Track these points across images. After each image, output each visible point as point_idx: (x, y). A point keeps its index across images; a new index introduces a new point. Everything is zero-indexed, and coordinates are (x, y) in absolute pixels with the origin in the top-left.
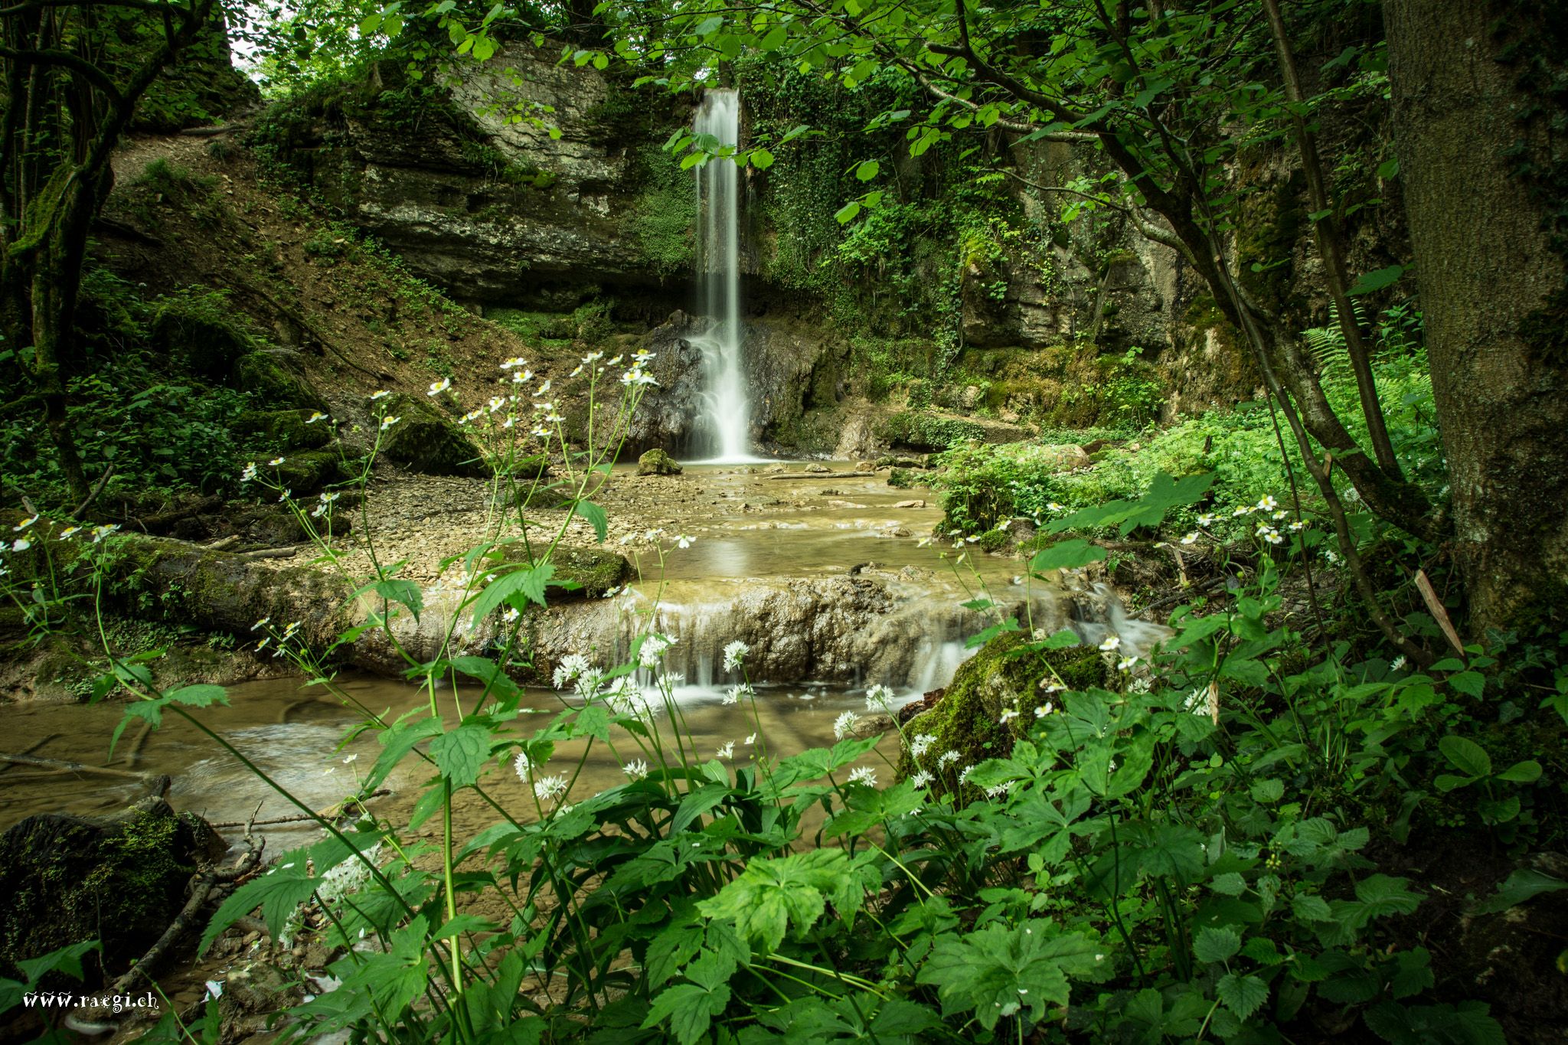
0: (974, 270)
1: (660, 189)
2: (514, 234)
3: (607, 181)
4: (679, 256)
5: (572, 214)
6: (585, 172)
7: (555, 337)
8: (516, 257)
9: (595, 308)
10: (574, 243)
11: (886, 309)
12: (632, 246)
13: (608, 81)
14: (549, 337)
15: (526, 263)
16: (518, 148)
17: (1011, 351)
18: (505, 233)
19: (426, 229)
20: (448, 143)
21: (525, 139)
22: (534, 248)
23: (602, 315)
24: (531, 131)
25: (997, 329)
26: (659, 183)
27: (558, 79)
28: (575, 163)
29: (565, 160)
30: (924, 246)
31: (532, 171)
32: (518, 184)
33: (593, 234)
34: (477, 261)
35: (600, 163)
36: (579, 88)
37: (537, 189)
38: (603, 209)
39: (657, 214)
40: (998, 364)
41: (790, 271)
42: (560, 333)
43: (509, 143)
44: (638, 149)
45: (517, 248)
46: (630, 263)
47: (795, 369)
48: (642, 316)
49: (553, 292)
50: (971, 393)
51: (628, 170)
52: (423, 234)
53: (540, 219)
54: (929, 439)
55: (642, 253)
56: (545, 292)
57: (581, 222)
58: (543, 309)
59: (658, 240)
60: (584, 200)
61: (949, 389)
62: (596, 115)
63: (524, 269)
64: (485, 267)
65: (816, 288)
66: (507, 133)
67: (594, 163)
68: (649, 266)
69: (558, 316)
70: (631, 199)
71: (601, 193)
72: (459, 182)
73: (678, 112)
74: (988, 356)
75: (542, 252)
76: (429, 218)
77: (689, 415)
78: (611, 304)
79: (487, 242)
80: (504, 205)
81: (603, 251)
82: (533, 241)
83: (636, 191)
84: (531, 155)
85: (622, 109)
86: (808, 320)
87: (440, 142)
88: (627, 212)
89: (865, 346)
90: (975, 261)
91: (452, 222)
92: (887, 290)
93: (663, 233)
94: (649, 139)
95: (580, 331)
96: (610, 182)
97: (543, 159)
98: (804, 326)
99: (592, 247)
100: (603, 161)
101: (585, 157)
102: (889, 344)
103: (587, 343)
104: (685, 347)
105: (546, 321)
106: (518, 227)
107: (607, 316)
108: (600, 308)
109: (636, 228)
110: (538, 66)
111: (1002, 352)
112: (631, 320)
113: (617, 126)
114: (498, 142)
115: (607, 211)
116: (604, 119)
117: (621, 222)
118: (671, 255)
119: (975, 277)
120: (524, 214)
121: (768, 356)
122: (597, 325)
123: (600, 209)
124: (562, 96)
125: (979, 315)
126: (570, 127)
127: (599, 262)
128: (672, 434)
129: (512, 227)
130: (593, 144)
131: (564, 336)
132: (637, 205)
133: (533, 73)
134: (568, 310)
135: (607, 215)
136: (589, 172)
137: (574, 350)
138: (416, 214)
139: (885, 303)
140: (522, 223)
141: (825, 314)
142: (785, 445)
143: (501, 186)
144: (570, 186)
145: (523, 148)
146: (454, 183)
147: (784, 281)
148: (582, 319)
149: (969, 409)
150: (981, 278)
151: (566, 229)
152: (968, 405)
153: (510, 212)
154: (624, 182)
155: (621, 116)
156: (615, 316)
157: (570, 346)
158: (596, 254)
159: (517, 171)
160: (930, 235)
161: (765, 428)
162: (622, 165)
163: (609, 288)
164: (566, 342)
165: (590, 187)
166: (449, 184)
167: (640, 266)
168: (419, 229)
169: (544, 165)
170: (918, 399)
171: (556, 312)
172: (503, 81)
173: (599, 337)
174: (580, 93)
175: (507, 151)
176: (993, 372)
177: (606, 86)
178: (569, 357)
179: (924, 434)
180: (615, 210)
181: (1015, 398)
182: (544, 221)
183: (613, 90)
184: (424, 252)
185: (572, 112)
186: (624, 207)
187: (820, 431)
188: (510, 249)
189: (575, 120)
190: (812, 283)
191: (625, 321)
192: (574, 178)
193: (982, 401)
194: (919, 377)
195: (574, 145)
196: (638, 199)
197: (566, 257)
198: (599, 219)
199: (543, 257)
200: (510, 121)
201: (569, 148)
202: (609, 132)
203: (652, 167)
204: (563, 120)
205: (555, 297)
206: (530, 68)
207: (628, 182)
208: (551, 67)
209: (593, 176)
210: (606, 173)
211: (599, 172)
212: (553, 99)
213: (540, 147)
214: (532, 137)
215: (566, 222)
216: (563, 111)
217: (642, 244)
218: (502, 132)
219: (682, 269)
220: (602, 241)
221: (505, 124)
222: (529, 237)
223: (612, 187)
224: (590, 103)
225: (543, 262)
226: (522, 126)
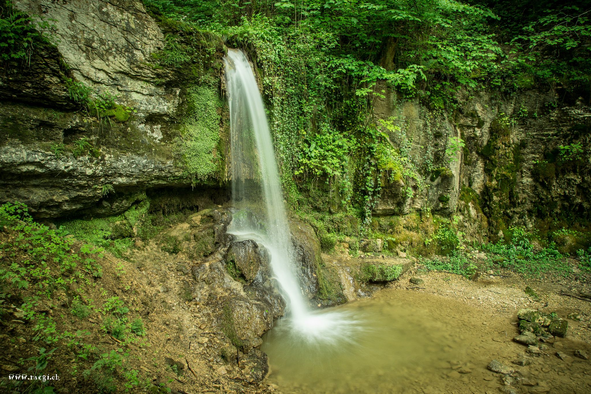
0: (400, 182)
1: (197, 120)
2: (104, 164)
3: (164, 114)
5: (142, 143)
6: (150, 107)
7: (115, 239)
8: (103, 183)
9: (141, 210)
10: (144, 166)
12: (180, 165)
13: (165, 32)
14: (113, 240)
15: (109, 186)
16: (95, 82)
18: (97, 163)
19: (31, 168)
20: (55, 79)
21: (102, 76)
22: (116, 173)
23: (145, 214)
24: (106, 68)
25: (396, 209)
26: (198, 116)
27: (128, 24)
28: (144, 99)
29: (135, 96)
31: (111, 105)
34: (67, 189)
35: (161, 100)
36: (144, 35)
37: (118, 122)
38: (158, 135)
39: (196, 140)
40: (389, 225)
43: (88, 78)
44: (188, 90)
45: (104, 176)
46: (175, 176)
49: (112, 203)
50: (379, 243)
51: (180, 105)
52: (28, 172)
53: (121, 148)
55: (185, 169)
59: (196, 158)
60: (147, 130)
62: (159, 60)
64: (74, 194)
66: (86, 68)
67: (157, 100)
68: (187, 178)
69: (114, 220)
70: (178, 128)
71: (158, 123)
72: (56, 116)
74: (383, 222)
75: (121, 175)
76: (38, 158)
78: (149, 205)
79: (83, 174)
80: (93, 138)
81: (161, 170)
82: (116, 168)
83: (182, 122)
84: (107, 91)
85: (183, 58)
87: (48, 78)
88: (176, 138)
90: (401, 178)
91: (57, 159)
93: (199, 154)
94: (197, 83)
95: (135, 230)
96: (167, 115)
97: (117, 94)
99: (155, 168)
100: (164, 99)
101: (151, 95)
104: (256, 246)
105: (108, 228)
106: (107, 157)
107: (147, 214)
108: (143, 210)
109: (183, 151)
111: (392, 220)
113: (178, 72)
114: (77, 75)
115: (161, 137)
117: (173, 146)
119: (401, 186)
120: (110, 145)
123: (155, 135)
124: (131, 39)
125: (393, 204)
127: (156, 178)
129: (103, 159)
130: (158, 85)
131: (121, 237)
132: (182, 133)
135: (161, 141)
136: (154, 107)
138: (24, 154)
140: (109, 153)
143: (90, 120)
144: (140, 118)
145: (99, 83)
146: (50, 118)
149: (380, 252)
151: (139, 155)
152: (380, 250)
153: (99, 144)
154: (176, 115)
155: (183, 64)
156: (151, 213)
158: (156, 173)
159: (99, 105)
162: (176, 102)
164: (128, 242)
165: (152, 119)
166: (46, 119)
167: (181, 178)
168: (24, 169)
169: (120, 100)
170: (355, 250)
172: (81, 18)
174: (145, 39)
175: (86, 85)
177: (162, 36)
180: (168, 137)
181: (402, 244)
182: (124, 149)
183: (172, 42)
184: (16, 187)
185: (138, 54)
186: (175, 135)
188: (100, 177)
189: (142, 62)
192: (143, 111)
193: (386, 247)
194: (349, 235)
195: (142, 84)
196: (183, 128)
197: (137, 178)
198: (157, 144)
199: (120, 180)
200: (88, 58)
201: (137, 85)
202: (171, 76)
203: (196, 104)
204: (132, 61)
205: (114, 207)
206: (104, 10)
207: (178, 116)
208: (122, 13)
209: (156, 110)
210: (166, 107)
211: (161, 107)
212: (124, 41)
213: (115, 84)
214: (107, 73)
215: (139, 149)
216: (132, 53)
217: (186, 163)
218: (81, 67)
219: (210, 178)
220: (163, 163)
221: (83, 59)
222: (114, 165)
223: (167, 119)
224: (152, 49)
225: (120, 184)
226: (98, 63)
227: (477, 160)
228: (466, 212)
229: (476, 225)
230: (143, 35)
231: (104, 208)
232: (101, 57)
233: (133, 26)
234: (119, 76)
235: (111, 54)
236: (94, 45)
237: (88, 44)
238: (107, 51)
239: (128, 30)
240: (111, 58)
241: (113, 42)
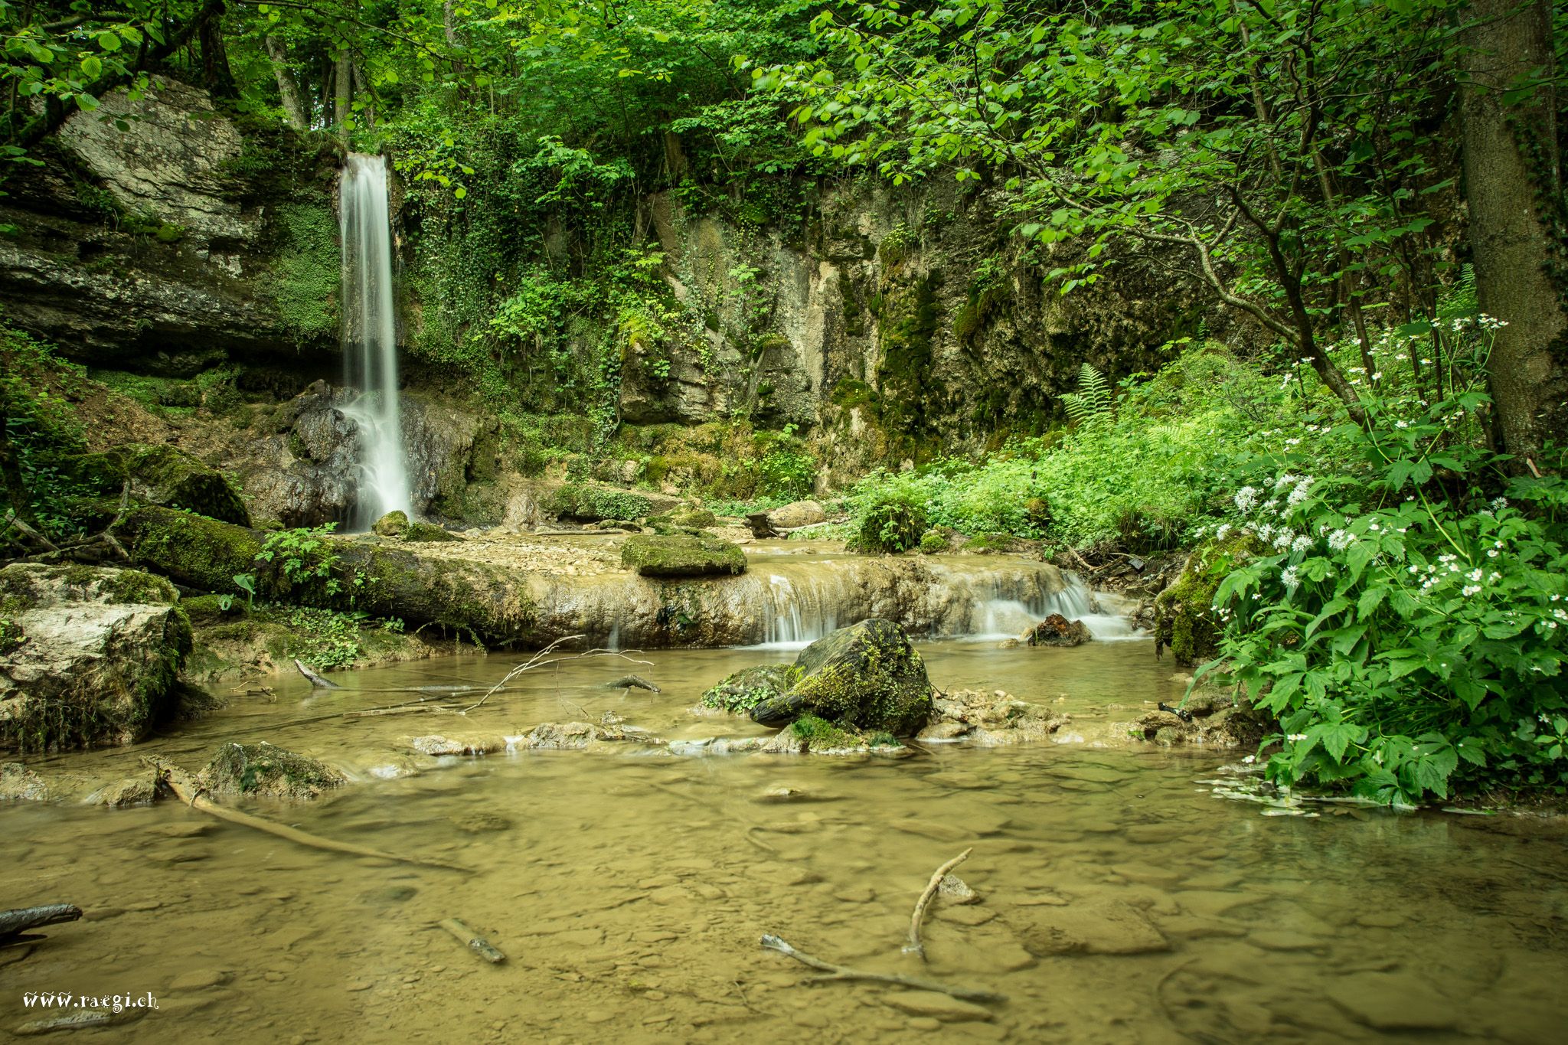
0: (638, 348)
1: (299, 252)
2: (134, 290)
3: (241, 240)
4: (318, 324)
5: (201, 273)
6: (216, 229)
7: (173, 404)
8: (136, 314)
9: (221, 375)
10: (203, 303)
11: (540, 385)
12: (267, 310)
13: (243, 134)
14: (168, 405)
15: (147, 322)
16: (137, 195)
17: (669, 426)
18: (124, 287)
19: (28, 276)
20: (59, 181)
21: (146, 187)
22: (157, 306)
23: (228, 382)
24: (153, 178)
25: (657, 405)
26: (299, 246)
27: (186, 125)
28: (206, 217)
29: (193, 213)
30: (578, 324)
31: (155, 222)
32: (139, 235)
33: (225, 294)
34: (88, 316)
35: (233, 220)
36: (210, 137)
37: (162, 242)
38: (235, 268)
39: (296, 278)
40: (656, 439)
41: (438, 344)
42: (179, 400)
43: (126, 189)
44: (278, 209)
45: (137, 305)
46: (263, 328)
47: (457, 442)
48: (270, 386)
49: (172, 356)
50: (630, 468)
51: (265, 230)
52: (24, 280)
53: (165, 275)
54: (599, 511)
55: (279, 319)
56: (162, 355)
57: (212, 281)
58: (158, 374)
59: (296, 305)
60: (213, 259)
61: (608, 464)
62: (230, 168)
63: (146, 328)
64: (97, 324)
65: (465, 362)
66: (125, 177)
67: (227, 220)
68: (285, 333)
69: (177, 381)
70: (267, 261)
71: (233, 252)
72: (70, 227)
73: (321, 174)
74: (646, 432)
75: (166, 311)
76: (34, 264)
77: (352, 486)
78: (237, 371)
79: (103, 296)
80: (122, 257)
81: (235, 314)
82: (157, 299)
83: (272, 253)
84: (153, 205)
85: (261, 165)
86: (454, 395)
87: (49, 179)
88: (262, 274)
89: (515, 421)
90: (640, 341)
91: (62, 270)
92: (542, 366)
93: (301, 299)
94: (289, 199)
95: (204, 398)
96: (245, 241)
97: (167, 210)
98: (449, 401)
99: (223, 309)
100: (238, 219)
101: (217, 213)
102: (542, 420)
103: (213, 411)
104: (339, 417)
105: (165, 387)
106: (140, 282)
107: (233, 383)
108: (225, 375)
109: (272, 292)
110: (161, 108)
111: (660, 428)
112: (255, 391)
113: (254, 183)
114: (112, 186)
115: (239, 271)
116: (241, 173)
117: (257, 284)
118: (311, 320)
119: (639, 355)
120: (146, 269)
121: (426, 429)
122: (222, 393)
123: (231, 268)
124: (191, 144)
125: (641, 392)
126: (200, 178)
127: (230, 325)
128: (335, 507)
129: (133, 281)
130: (227, 200)
131: (185, 404)
132: (273, 268)
133: (156, 115)
134: (189, 376)
135: (239, 276)
136: (221, 229)
137: (201, 418)
138: (17, 258)
139: (540, 378)
140: (145, 277)
141: (471, 389)
142: (451, 518)
143: (120, 236)
144: (200, 242)
145: (143, 196)
146: (61, 227)
147: (431, 354)
148: (206, 385)
149: (629, 483)
150: (645, 356)
151: (194, 288)
152: (628, 479)
153: (129, 265)
154: (261, 242)
155: (261, 172)
156: (241, 384)
157: (194, 415)
158: (227, 317)
159: (138, 221)
160: (584, 314)
161: (431, 501)
162: (258, 223)
163: (238, 353)
164: (189, 410)
165: (222, 245)
166: (55, 227)
167: (275, 331)
168: (19, 275)
169: (169, 216)
170: (576, 472)
171: (174, 377)
173: (226, 406)
174: (211, 144)
175: (124, 198)
176: (651, 447)
177: (240, 139)
178: (197, 426)
179: (594, 506)
180: (249, 271)
181: (675, 472)
182: (169, 277)
183: (250, 144)
184: (20, 301)
185: (201, 162)
186: (260, 269)
187: (484, 504)
188: (130, 305)
189: (205, 172)
190: (461, 357)
191: (250, 390)
192: (203, 233)
193: (642, 475)
194: (576, 452)
195: (203, 198)
196: (275, 262)
197: (193, 318)
198: (230, 280)
199: (167, 316)
200: (128, 166)
201: (198, 201)
202: (245, 188)
203: (292, 228)
204: (190, 170)
205: (175, 361)
206: (152, 110)
207: (264, 243)
208: (177, 112)
209: (225, 233)
210: (240, 231)
211: (233, 229)
212: (179, 146)
213: (164, 197)
214: (155, 185)
215: (195, 280)
216: (191, 160)
217: (279, 309)
218: (117, 176)
219: (322, 337)
220: (235, 303)
221: (121, 168)
222: (152, 293)
223: (246, 247)
224: (223, 155)
225: (166, 321)
226: (142, 172)
227: (872, 323)
228: (841, 426)
229: (860, 452)
230: (208, 138)
231: (160, 360)
232: (147, 164)
233: (193, 127)
234: (171, 189)
235: (160, 162)
236: (137, 151)
237: (129, 149)
238: (154, 158)
239: (185, 132)
240: (160, 166)
241: (164, 148)
